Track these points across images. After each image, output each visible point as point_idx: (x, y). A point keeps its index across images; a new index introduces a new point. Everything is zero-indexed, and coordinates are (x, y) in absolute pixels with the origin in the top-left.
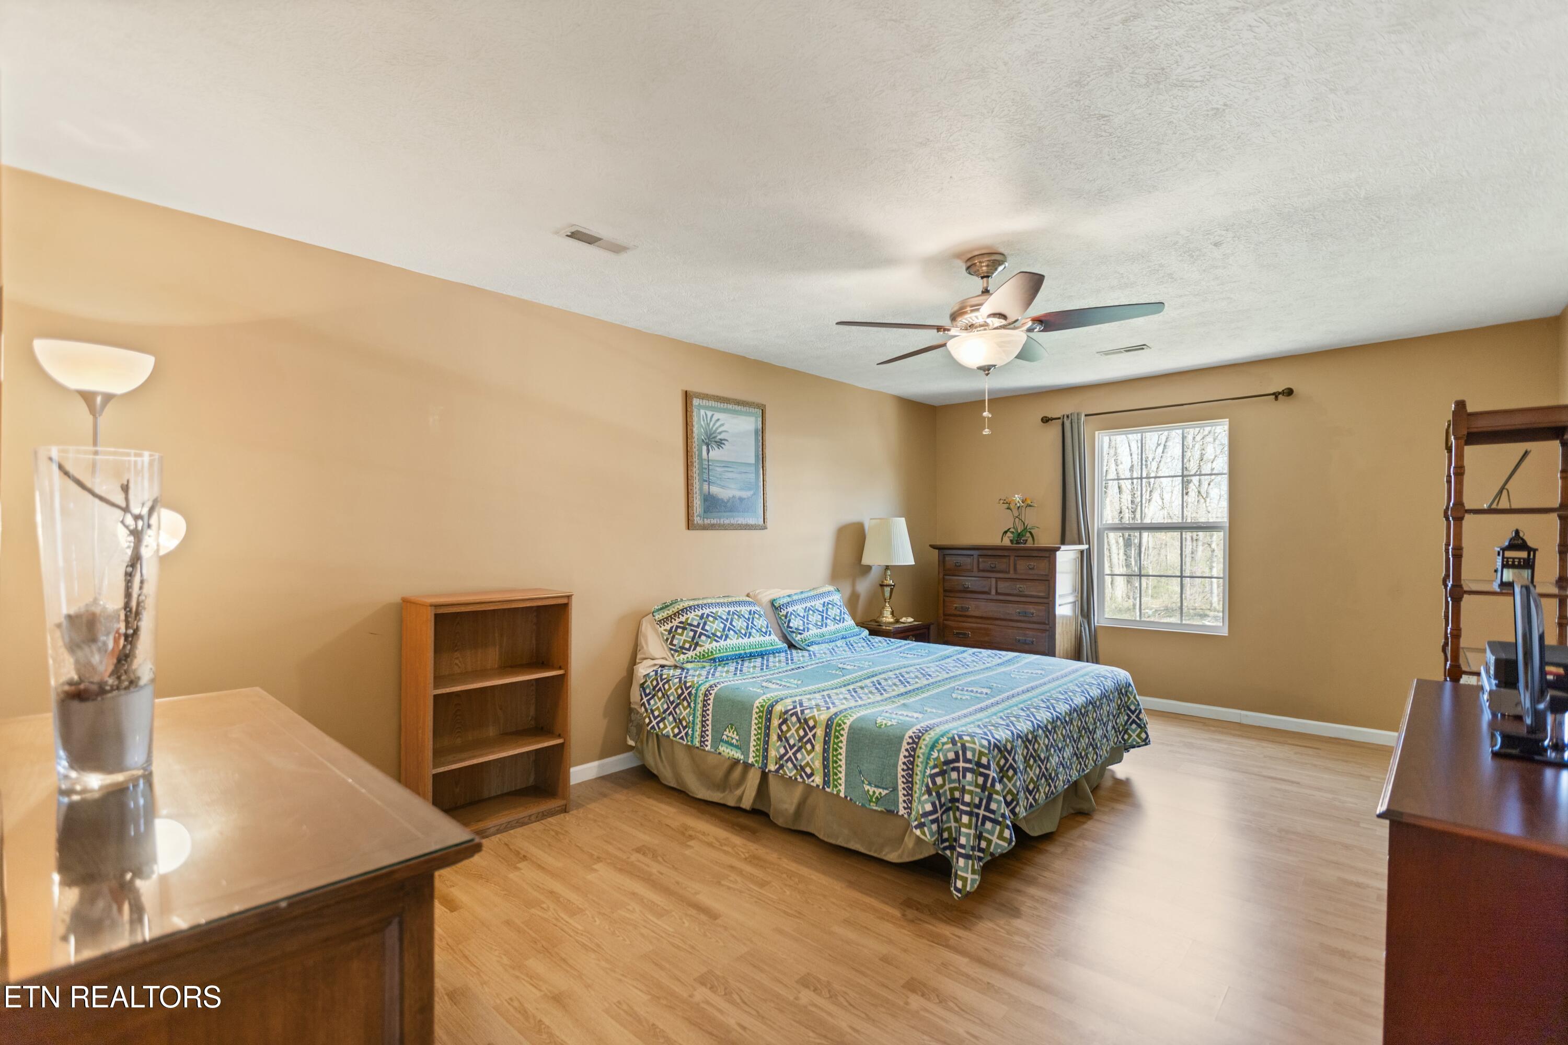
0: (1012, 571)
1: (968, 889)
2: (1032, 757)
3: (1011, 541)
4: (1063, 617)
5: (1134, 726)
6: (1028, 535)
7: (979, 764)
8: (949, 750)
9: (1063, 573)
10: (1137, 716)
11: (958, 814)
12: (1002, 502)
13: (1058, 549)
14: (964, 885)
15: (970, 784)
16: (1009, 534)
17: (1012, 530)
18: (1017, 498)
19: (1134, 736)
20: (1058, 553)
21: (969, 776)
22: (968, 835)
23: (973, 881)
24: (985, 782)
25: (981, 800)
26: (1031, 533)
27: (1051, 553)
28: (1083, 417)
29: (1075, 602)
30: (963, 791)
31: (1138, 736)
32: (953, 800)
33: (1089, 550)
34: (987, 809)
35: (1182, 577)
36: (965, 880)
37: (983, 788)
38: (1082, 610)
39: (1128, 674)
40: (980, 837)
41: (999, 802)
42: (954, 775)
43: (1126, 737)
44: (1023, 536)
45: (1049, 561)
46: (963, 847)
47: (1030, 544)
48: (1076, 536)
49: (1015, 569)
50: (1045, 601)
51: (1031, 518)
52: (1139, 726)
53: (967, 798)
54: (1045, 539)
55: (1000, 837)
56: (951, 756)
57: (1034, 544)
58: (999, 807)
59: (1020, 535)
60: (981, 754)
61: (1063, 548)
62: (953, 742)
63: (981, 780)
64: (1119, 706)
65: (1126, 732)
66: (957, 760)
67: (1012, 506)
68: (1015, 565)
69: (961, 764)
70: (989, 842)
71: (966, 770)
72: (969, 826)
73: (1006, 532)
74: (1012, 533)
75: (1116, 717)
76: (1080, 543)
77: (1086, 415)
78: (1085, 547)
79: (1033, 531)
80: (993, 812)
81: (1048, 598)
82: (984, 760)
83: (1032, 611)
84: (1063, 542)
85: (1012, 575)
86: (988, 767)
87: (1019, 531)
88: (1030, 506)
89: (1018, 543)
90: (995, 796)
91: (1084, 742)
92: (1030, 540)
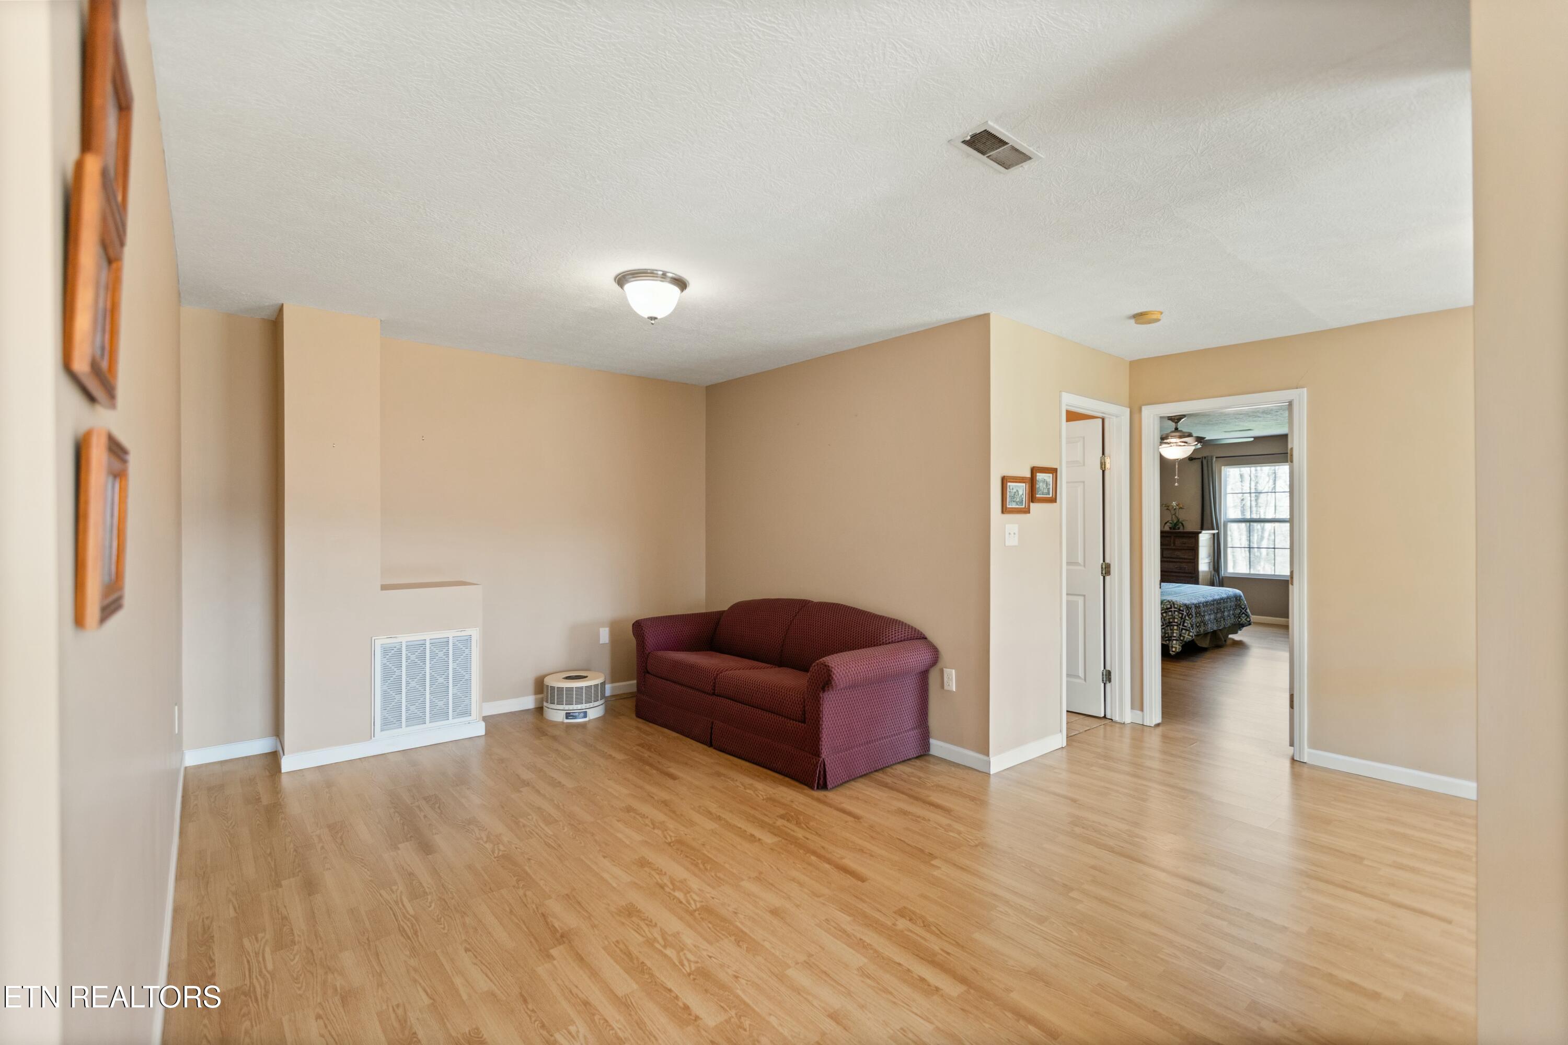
0: (1172, 545)
1: (1177, 651)
2: (1198, 614)
3: (1170, 528)
4: (1203, 572)
5: (1243, 615)
6: (1180, 524)
7: (1180, 610)
8: (1168, 604)
9: (1202, 546)
10: (1245, 611)
11: (1172, 627)
12: (1164, 505)
13: (1200, 533)
14: (1176, 650)
15: (1177, 616)
16: (1168, 524)
17: (1170, 522)
18: (1174, 504)
19: (1244, 620)
20: (1200, 535)
21: (1176, 613)
22: (1176, 633)
23: (1179, 648)
24: (1182, 616)
25: (1181, 622)
26: (1182, 524)
27: (1195, 536)
28: (1214, 459)
29: (1209, 563)
30: (1174, 618)
31: (1246, 619)
32: (1170, 622)
33: (1218, 534)
34: (1183, 625)
35: (1274, 548)
36: (1176, 648)
37: (1182, 618)
38: (1214, 567)
39: (1241, 592)
40: (1180, 635)
41: (1188, 623)
42: (1170, 613)
43: (1240, 620)
44: (1177, 525)
45: (1195, 539)
46: (1175, 637)
47: (1181, 530)
48: (1210, 526)
49: (1174, 543)
50: (1193, 561)
51: (1182, 516)
52: (1246, 615)
53: (1176, 620)
54: (1190, 527)
55: (1189, 635)
56: (1169, 606)
57: (1184, 529)
58: (1188, 625)
59: (1176, 524)
60: (1180, 606)
61: (1203, 532)
62: (1170, 602)
63: (1180, 615)
64: (1236, 605)
65: (1239, 618)
66: (1171, 608)
67: (1170, 508)
68: (1174, 541)
69: (1173, 609)
70: (1184, 637)
71: (1175, 611)
72: (1177, 630)
73: (1166, 523)
74: (1171, 523)
75: (1234, 610)
76: (1213, 529)
77: (1216, 457)
78: (1215, 531)
79: (1183, 522)
80: (1186, 626)
81: (1194, 559)
82: (1182, 609)
83: (1185, 567)
84: (1202, 528)
85: (1172, 546)
86: (1183, 611)
87: (1175, 522)
88: (1182, 508)
89: (1174, 529)
90: (1186, 621)
91: (1219, 615)
92: (1182, 527)
